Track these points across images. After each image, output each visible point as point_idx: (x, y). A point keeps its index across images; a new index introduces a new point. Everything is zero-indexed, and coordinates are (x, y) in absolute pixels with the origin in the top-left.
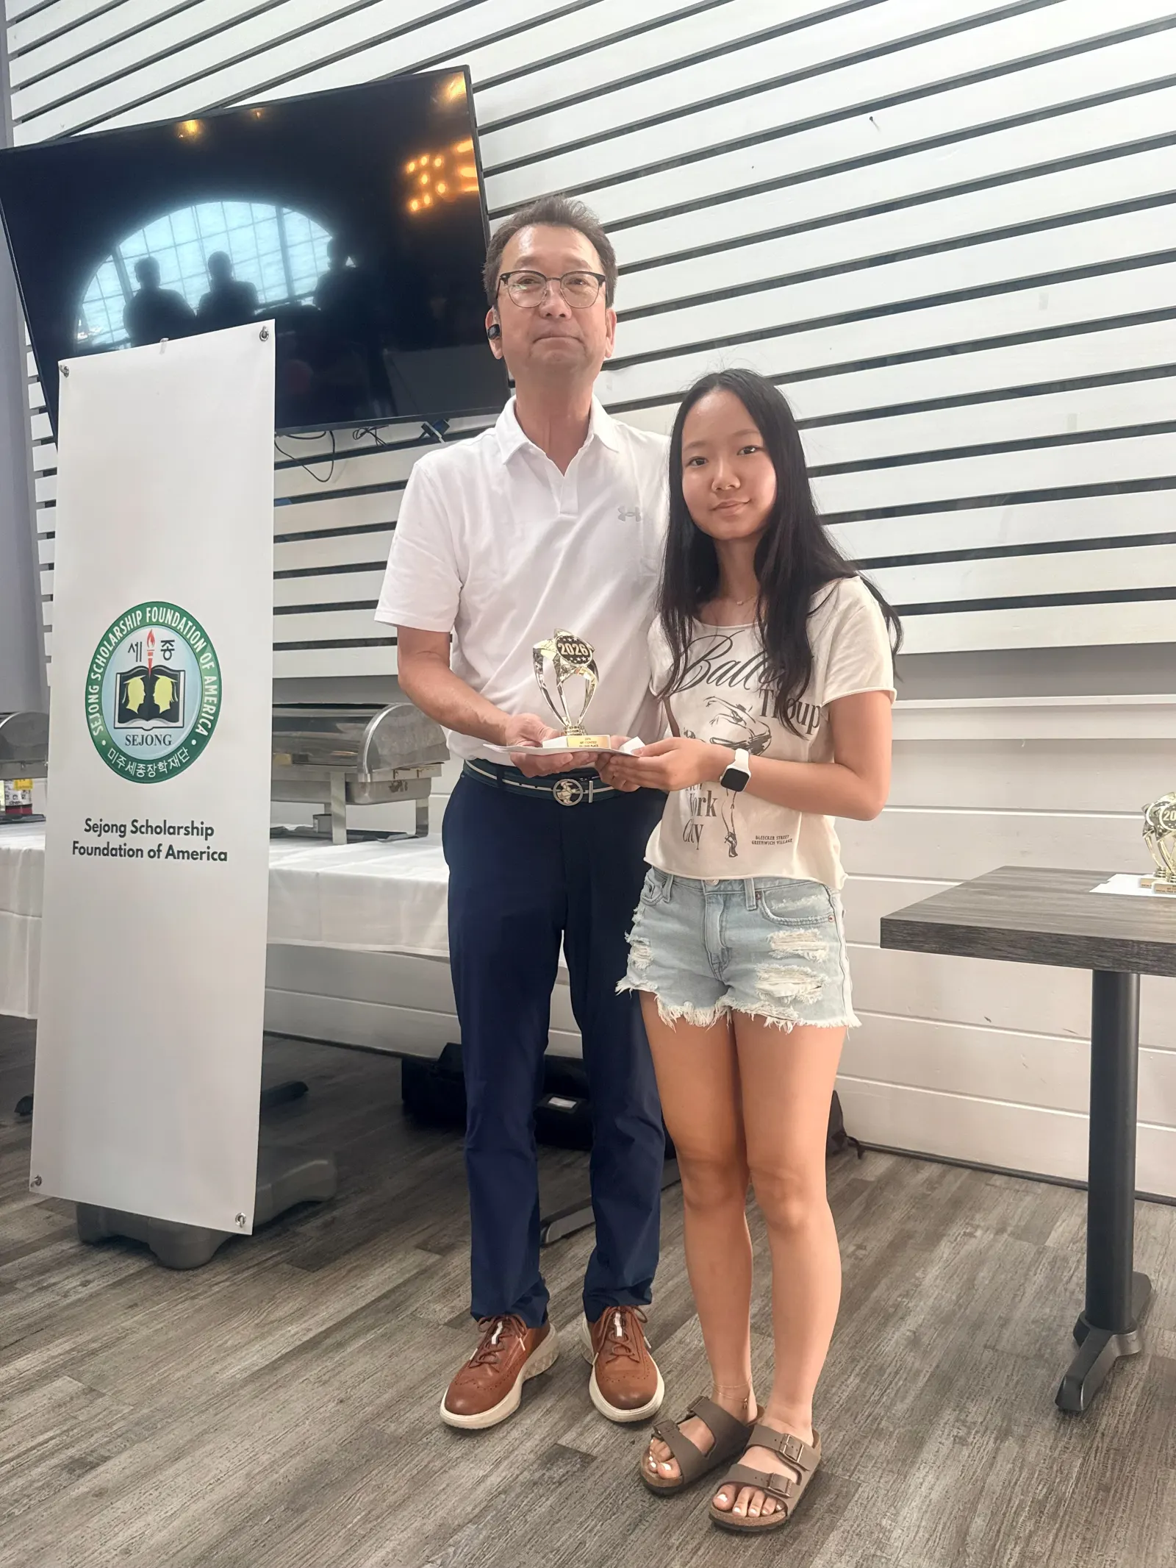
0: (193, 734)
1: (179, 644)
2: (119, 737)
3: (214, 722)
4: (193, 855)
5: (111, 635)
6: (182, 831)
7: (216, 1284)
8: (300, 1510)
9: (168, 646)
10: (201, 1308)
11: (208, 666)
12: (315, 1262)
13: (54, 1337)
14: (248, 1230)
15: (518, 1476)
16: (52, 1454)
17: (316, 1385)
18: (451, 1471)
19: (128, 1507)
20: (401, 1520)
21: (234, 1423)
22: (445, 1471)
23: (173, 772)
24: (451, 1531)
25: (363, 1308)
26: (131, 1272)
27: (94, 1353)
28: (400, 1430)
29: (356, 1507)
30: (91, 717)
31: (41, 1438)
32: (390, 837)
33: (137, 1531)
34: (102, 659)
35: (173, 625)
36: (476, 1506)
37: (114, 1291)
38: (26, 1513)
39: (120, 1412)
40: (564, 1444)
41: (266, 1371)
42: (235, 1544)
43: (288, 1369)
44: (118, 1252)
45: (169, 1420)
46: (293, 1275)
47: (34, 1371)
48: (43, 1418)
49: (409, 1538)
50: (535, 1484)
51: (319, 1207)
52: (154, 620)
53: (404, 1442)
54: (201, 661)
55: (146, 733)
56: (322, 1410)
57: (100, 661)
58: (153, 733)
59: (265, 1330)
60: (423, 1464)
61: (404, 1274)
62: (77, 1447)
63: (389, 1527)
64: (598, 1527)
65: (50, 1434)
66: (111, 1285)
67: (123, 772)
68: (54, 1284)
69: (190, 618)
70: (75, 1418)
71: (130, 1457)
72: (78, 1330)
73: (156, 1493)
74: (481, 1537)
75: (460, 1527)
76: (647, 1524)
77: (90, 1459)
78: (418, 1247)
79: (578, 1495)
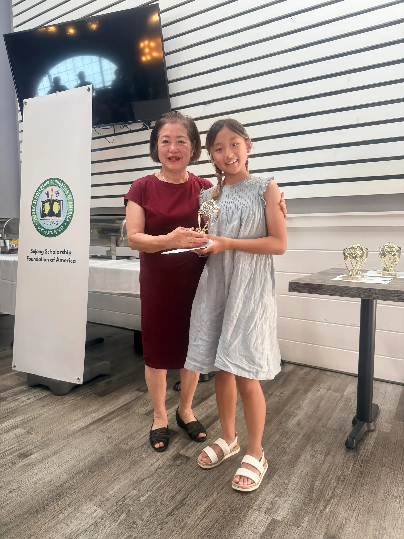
0: (65, 221)
1: (61, 192)
2: (42, 222)
3: (72, 217)
4: (65, 261)
5: (39, 189)
6: (61, 253)
7: (71, 400)
8: (93, 472)
9: (57, 193)
10: (65, 408)
11: (70, 199)
12: (102, 394)
13: (18, 415)
14: (81, 383)
15: (165, 463)
16: (15, 452)
17: (101, 433)
18: (143, 461)
19: (38, 469)
20: (126, 476)
21: (74, 444)
22: (141, 461)
23: (59, 234)
24: (142, 480)
25: (117, 409)
26: (44, 396)
27: (30, 421)
28: (127, 448)
29: (111, 471)
30: (33, 216)
31: (11, 447)
32: (130, 258)
33: (40, 477)
34: (36, 197)
35: (59, 185)
36: (151, 472)
37: (37, 402)
38: (5, 470)
39: (37, 439)
40: (181, 453)
41: (85, 428)
42: (71, 482)
43: (92, 427)
44: (40, 389)
45: (53, 442)
46: (96, 398)
47: (10, 426)
48: (12, 440)
49: (128, 482)
50: (170, 466)
51: (105, 377)
52: (53, 184)
53: (128, 451)
54: (68, 197)
55: (50, 221)
56: (102, 440)
57: (36, 198)
58: (52, 221)
59: (85, 415)
60: (134, 458)
61: (132, 398)
62: (23, 450)
63: (122, 478)
64: (191, 480)
65: (14, 446)
66: (37, 399)
67: (43, 234)
68: (19, 399)
69: (64, 183)
70: (22, 441)
71: (39, 454)
72: (25, 413)
73: (47, 465)
74: (152, 482)
75: (145, 479)
76: (207, 480)
77: (26, 454)
78: (137, 390)
79: (184, 470)
